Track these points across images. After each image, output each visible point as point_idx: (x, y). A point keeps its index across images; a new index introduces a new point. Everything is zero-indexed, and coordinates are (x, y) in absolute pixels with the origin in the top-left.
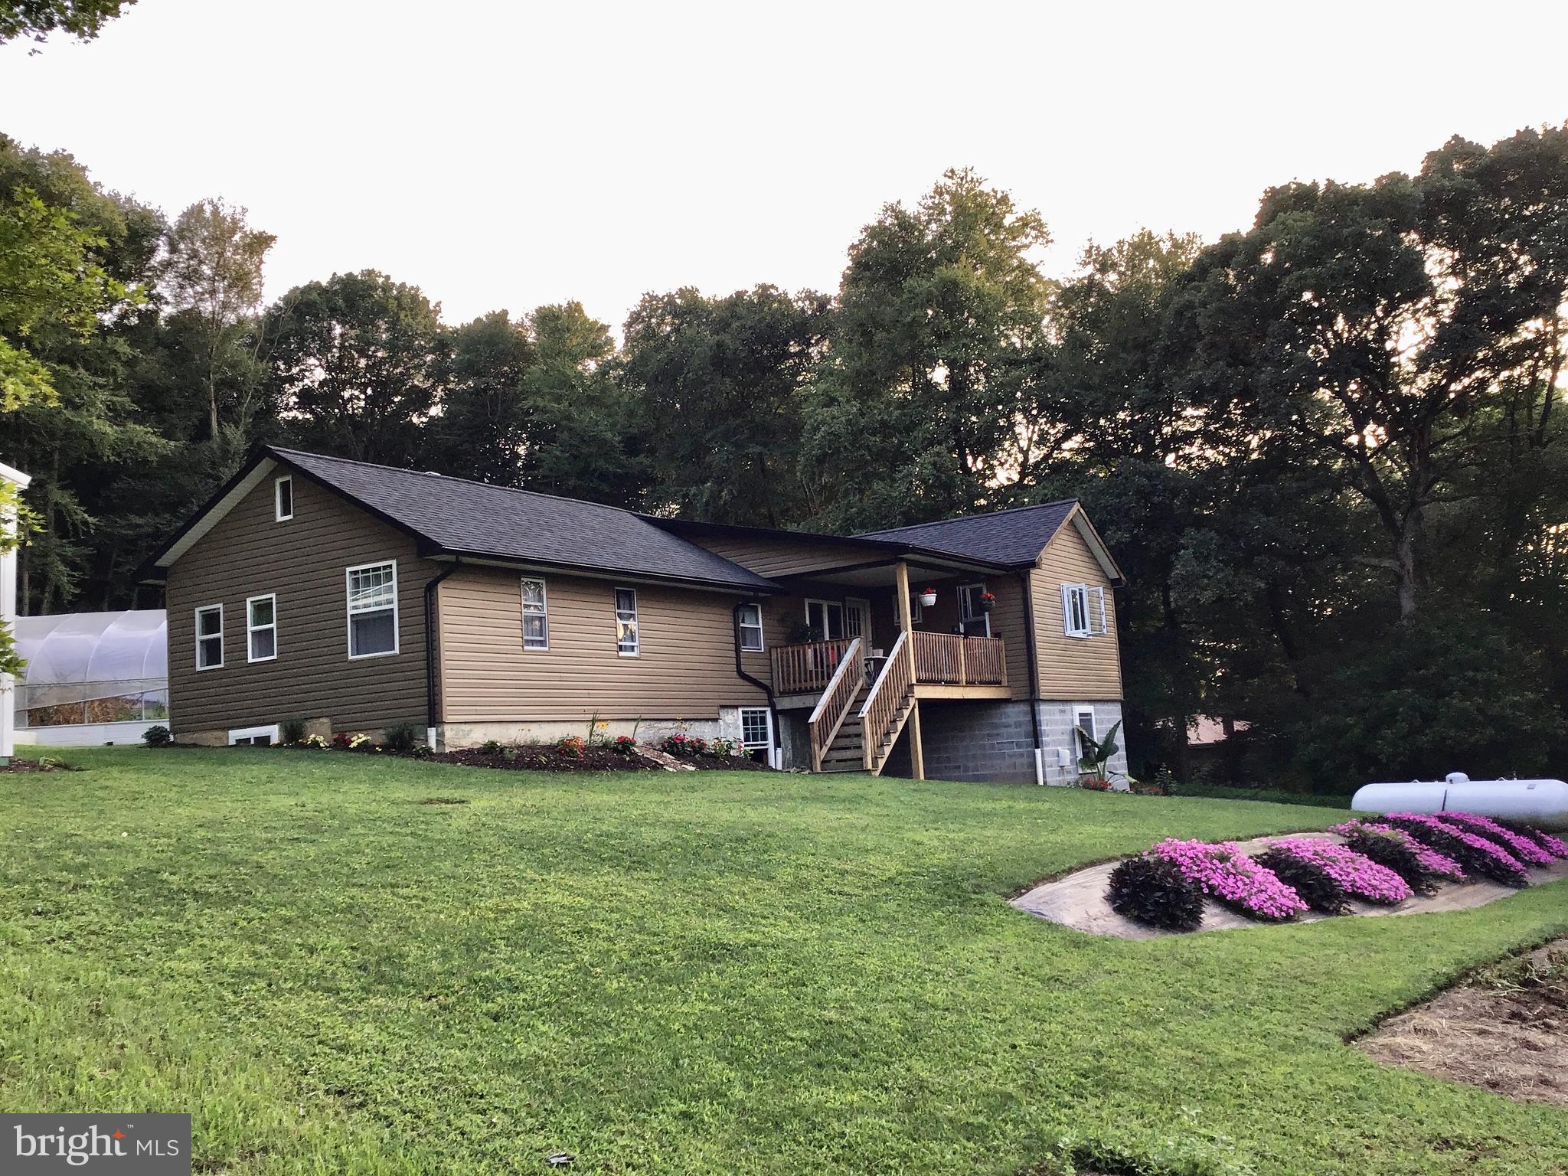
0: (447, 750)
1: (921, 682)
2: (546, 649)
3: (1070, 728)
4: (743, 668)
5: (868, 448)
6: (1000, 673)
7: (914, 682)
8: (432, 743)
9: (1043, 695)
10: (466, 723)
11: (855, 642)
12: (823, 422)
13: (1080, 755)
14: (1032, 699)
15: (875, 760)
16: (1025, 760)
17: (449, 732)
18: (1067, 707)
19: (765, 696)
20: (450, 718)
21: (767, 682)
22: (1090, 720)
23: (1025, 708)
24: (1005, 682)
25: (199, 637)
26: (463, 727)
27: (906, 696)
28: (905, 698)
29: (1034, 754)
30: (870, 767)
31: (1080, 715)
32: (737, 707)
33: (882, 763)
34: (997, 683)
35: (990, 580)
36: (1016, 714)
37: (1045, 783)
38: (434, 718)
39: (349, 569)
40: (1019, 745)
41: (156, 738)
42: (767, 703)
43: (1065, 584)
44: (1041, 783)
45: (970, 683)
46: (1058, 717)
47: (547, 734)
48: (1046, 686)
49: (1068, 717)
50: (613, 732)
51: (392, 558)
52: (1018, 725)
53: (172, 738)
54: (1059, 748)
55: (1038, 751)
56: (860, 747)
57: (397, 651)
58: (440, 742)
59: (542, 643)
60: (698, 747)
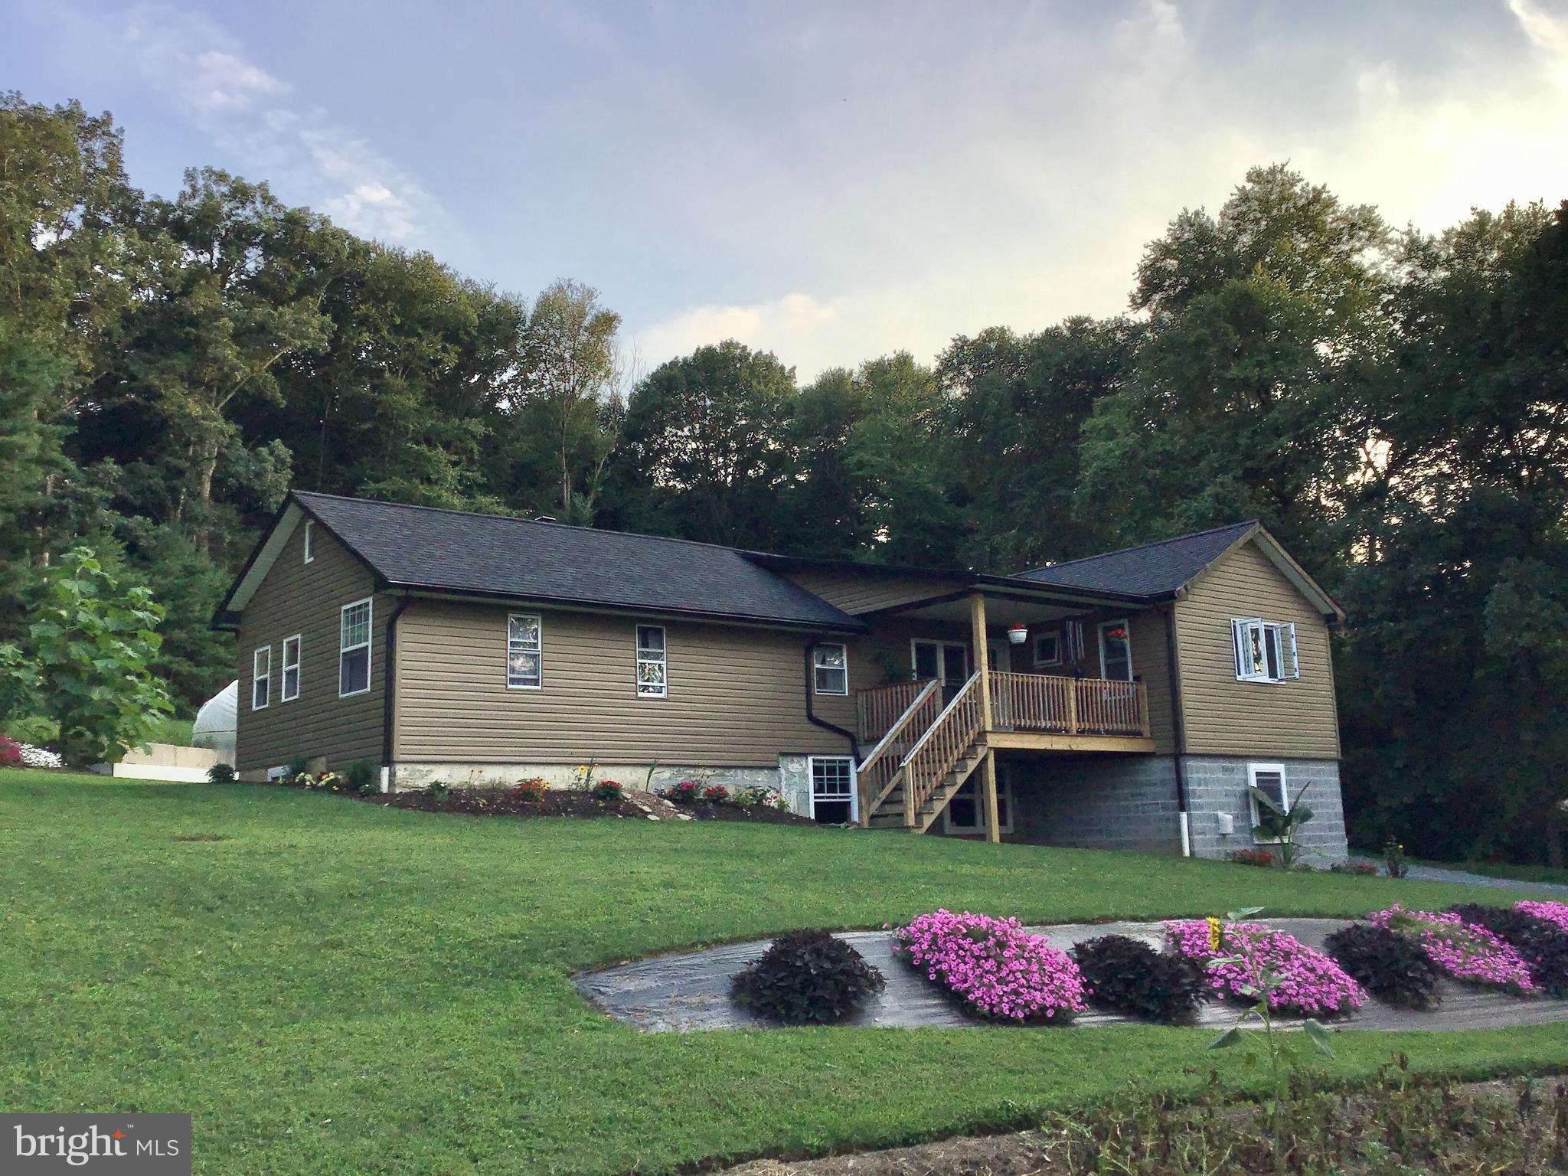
0: (398, 791)
1: (997, 729)
2: (539, 688)
3: (1242, 788)
4: (815, 713)
6: (1138, 719)
7: (989, 728)
8: (385, 787)
9: (1189, 749)
10: (419, 762)
11: (932, 683)
12: (1097, 457)
13: (1255, 821)
14: (1178, 755)
15: (918, 816)
16: (1171, 825)
17: (401, 772)
18: (1240, 765)
19: (847, 743)
20: (402, 758)
21: (850, 729)
22: (1278, 781)
23: (1169, 763)
24: (1146, 730)
25: (256, 678)
26: (421, 767)
27: (974, 745)
28: (973, 747)
29: (1178, 820)
30: (911, 821)
31: (1258, 774)
32: (805, 755)
33: (928, 821)
34: (1136, 734)
36: (1159, 770)
37: (1192, 853)
38: (388, 761)
39: (344, 608)
40: (1165, 807)
41: (220, 774)
42: (849, 751)
43: (1239, 621)
44: (1187, 853)
45: (1081, 733)
46: (1218, 775)
47: (514, 777)
48: (1195, 737)
49: (1238, 777)
50: (601, 775)
52: (1163, 783)
53: (237, 776)
54: (1220, 814)
55: (1184, 815)
56: (900, 802)
57: (369, 689)
58: (391, 783)
59: (536, 682)
60: (717, 797)
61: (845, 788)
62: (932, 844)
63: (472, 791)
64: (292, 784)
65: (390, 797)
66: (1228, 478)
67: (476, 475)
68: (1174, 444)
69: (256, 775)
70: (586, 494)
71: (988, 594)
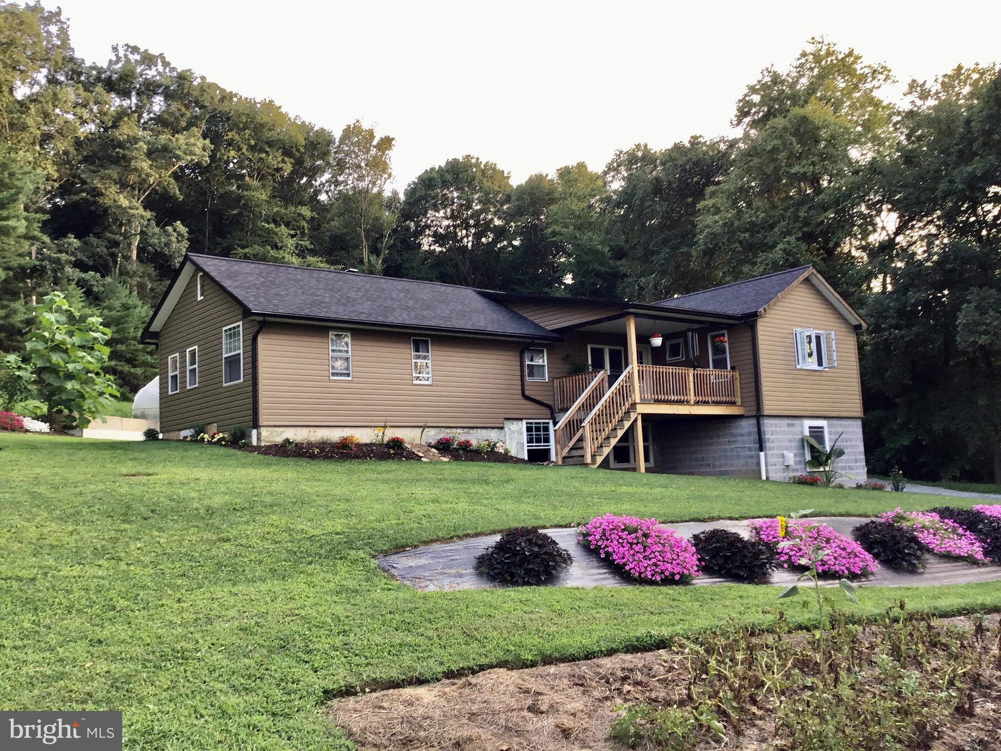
0: (263, 444)
1: (644, 401)
2: (350, 378)
3: (800, 437)
4: (527, 393)
5: (741, 242)
6: (733, 394)
7: (638, 400)
8: (254, 442)
9: (766, 413)
10: (275, 426)
11: (601, 373)
12: (708, 226)
13: (808, 457)
14: (759, 416)
15: (593, 456)
16: (754, 461)
17: (264, 432)
18: (797, 422)
19: (548, 412)
20: (265, 423)
21: (550, 403)
22: (822, 432)
23: (753, 421)
24: (739, 401)
25: (170, 374)
26: (277, 429)
27: (628, 412)
28: (628, 413)
29: (758, 457)
30: (589, 459)
31: (810, 427)
32: (521, 419)
33: (599, 460)
34: (733, 403)
35: (729, 327)
36: (747, 426)
37: (767, 478)
38: (256, 425)
39: (224, 329)
40: (750, 449)
41: (151, 435)
42: (549, 416)
43: (799, 330)
44: (764, 477)
45: (697, 403)
46: (785, 429)
47: (335, 435)
48: (769, 405)
49: (797, 429)
50: (391, 434)
51: (239, 321)
52: (749, 434)
53: (161, 436)
54: (786, 453)
55: (762, 454)
56: (582, 448)
57: (242, 380)
58: (259, 439)
59: (348, 375)
60: (465, 447)
61: (547, 440)
62: (603, 474)
63: (310, 445)
64: (196, 441)
65: (258, 449)
66: (792, 239)
67: (306, 243)
68: (757, 217)
69: (173, 435)
70: (378, 255)
71: (636, 315)
